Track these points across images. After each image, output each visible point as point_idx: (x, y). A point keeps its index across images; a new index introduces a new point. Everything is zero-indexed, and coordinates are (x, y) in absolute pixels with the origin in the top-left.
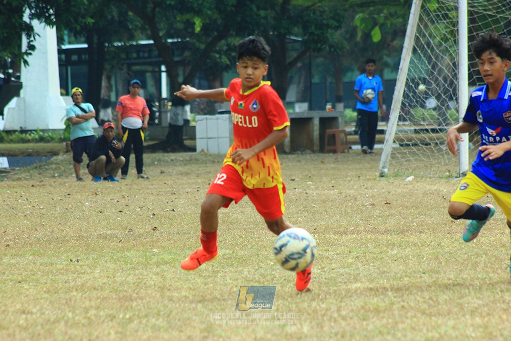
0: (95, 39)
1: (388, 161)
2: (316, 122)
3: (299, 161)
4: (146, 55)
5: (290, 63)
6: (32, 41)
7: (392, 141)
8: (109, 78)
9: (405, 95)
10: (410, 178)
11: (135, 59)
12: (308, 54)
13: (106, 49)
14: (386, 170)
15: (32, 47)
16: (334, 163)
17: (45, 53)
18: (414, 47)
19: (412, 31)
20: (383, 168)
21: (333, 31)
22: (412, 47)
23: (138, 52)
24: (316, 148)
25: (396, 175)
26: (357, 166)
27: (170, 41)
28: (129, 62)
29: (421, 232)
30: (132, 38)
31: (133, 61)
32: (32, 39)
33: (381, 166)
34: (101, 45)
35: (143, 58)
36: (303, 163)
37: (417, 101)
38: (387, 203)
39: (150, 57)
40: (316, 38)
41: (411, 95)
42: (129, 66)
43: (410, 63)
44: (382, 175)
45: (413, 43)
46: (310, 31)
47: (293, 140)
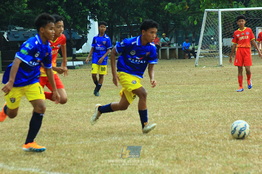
0: (110, 25)
1: (198, 62)
2: (177, 50)
3: (172, 62)
4: (127, 29)
5: (170, 31)
6: (90, 26)
7: (199, 56)
8: (115, 36)
9: (203, 41)
10: (204, 67)
11: (123, 30)
12: (175, 28)
13: (114, 28)
14: (197, 65)
15: (90, 28)
16: (182, 62)
17: (95, 29)
18: (205, 27)
19: (204, 21)
20: (196, 64)
21: (183, 21)
22: (204, 26)
23: (124, 28)
24: (177, 57)
25: (200, 66)
26: (190, 63)
27: (133, 25)
28: (121, 31)
29: (203, 84)
30: (122, 24)
31: (122, 31)
32: (90, 25)
33: (195, 63)
34: (112, 26)
35: (126, 30)
36: (173, 62)
37: (206, 43)
38: (195, 75)
39: (128, 30)
40: (177, 24)
41: (204, 41)
42: (121, 33)
43: (204, 31)
44: (196, 66)
45: (205, 25)
46: (176, 21)
47: (170, 55)
